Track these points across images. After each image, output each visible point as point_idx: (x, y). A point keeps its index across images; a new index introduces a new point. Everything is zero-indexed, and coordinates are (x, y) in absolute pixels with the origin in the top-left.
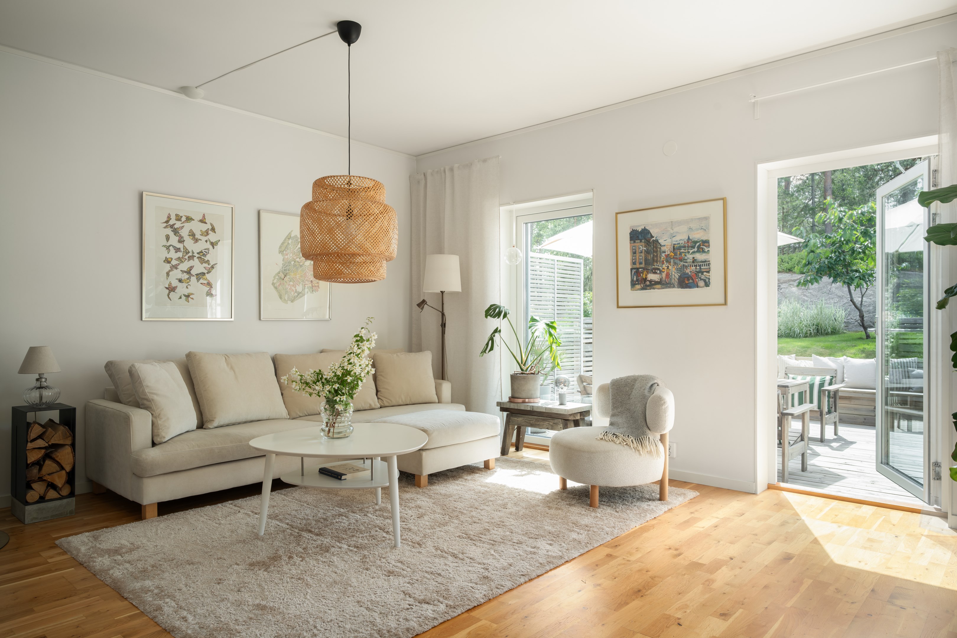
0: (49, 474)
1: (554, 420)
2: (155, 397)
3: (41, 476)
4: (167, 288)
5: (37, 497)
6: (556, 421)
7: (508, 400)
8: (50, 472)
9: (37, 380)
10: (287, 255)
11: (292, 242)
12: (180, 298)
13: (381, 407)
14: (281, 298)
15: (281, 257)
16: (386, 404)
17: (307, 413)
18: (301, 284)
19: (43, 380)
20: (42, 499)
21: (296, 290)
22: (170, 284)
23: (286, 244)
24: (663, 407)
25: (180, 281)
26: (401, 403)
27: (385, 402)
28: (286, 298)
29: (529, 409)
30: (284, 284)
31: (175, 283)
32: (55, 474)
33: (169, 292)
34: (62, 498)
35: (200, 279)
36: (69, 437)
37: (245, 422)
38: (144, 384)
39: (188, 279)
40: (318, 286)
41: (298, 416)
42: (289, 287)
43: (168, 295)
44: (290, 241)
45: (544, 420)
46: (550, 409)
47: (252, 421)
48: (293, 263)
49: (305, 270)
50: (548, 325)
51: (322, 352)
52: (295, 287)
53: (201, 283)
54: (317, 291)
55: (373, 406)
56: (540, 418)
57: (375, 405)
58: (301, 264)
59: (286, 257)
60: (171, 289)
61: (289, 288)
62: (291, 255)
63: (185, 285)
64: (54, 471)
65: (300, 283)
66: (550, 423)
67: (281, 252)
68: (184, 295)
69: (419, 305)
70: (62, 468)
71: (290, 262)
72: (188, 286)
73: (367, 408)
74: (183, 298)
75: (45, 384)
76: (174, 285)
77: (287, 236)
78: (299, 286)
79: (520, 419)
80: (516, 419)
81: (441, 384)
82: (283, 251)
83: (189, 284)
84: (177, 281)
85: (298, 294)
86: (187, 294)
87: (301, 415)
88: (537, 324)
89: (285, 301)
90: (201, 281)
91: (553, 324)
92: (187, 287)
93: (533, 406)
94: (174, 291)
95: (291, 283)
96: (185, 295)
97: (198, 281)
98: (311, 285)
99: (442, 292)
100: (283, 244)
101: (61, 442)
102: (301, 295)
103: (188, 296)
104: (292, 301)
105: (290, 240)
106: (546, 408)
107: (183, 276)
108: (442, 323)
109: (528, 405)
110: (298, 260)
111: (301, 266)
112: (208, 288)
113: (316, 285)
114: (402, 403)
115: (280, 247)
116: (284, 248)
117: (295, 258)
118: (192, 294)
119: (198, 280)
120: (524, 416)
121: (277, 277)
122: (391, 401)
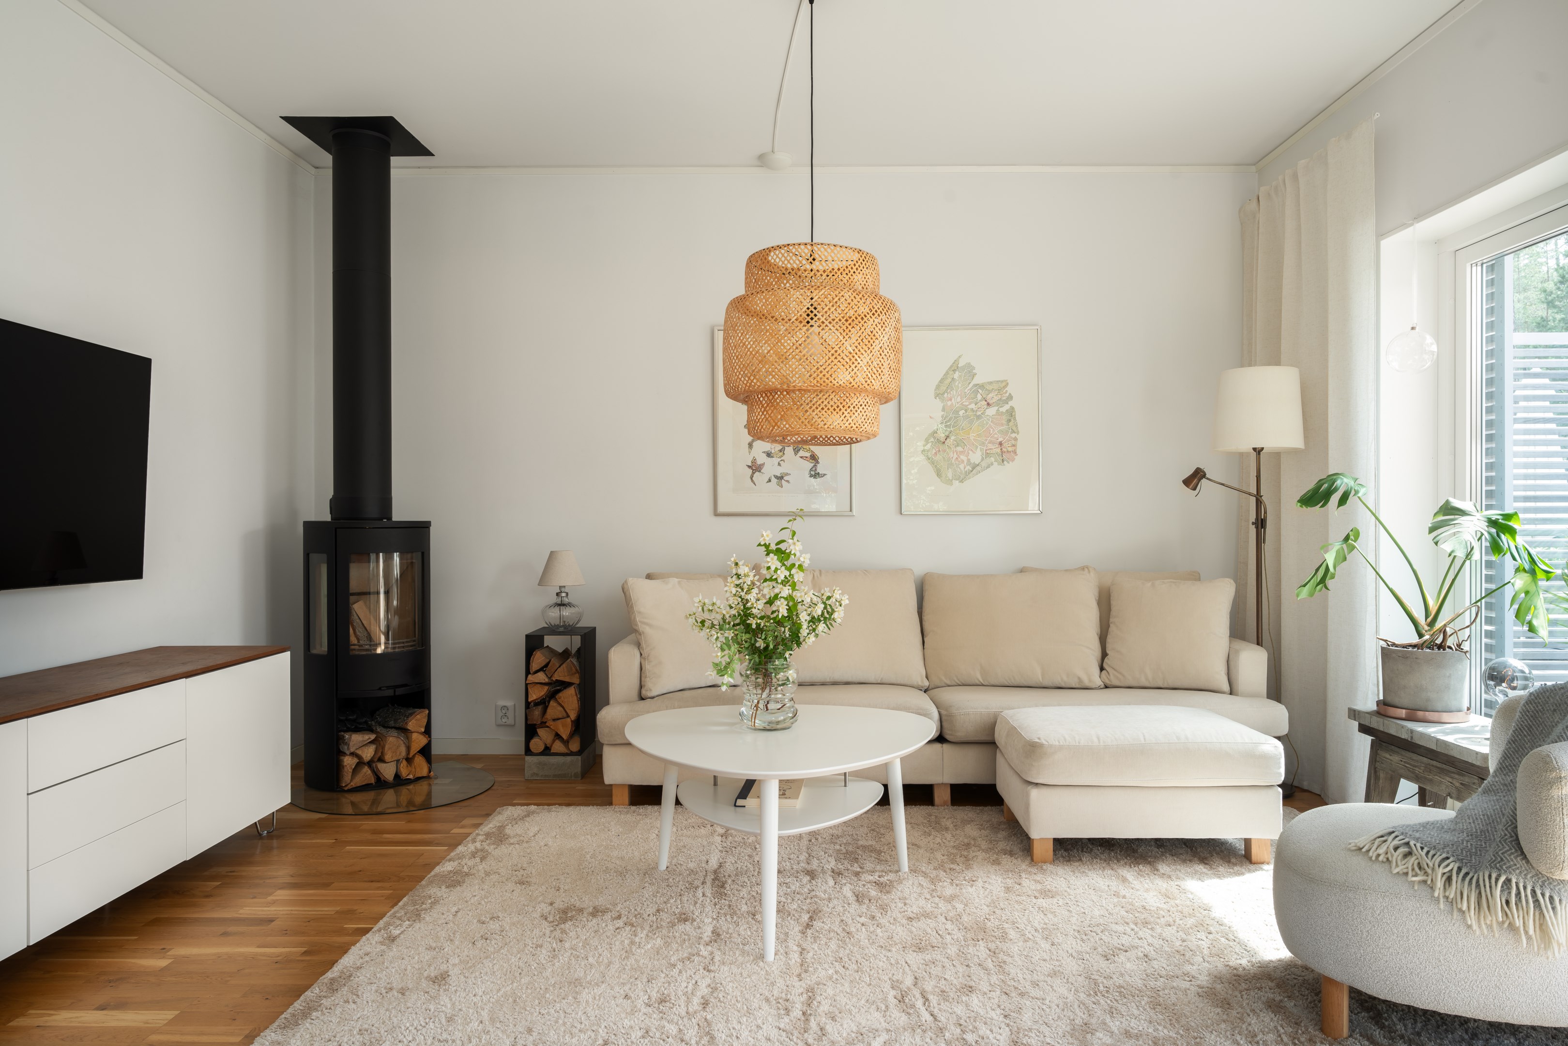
0: (554, 720)
1: (1463, 775)
2: (647, 630)
3: (545, 721)
4: (749, 467)
5: (541, 748)
6: (1466, 780)
7: (1374, 707)
8: (556, 717)
9: (557, 594)
10: (951, 400)
11: (960, 376)
12: (770, 481)
13: (1106, 687)
14: (939, 474)
15: (939, 404)
16: (1115, 682)
17: (958, 680)
18: (979, 449)
19: (564, 595)
20: (547, 751)
21: (969, 460)
22: (754, 461)
23: (949, 380)
24: (1555, 792)
25: (769, 455)
26: (1144, 683)
27: (1112, 677)
28: (950, 475)
29: (1404, 736)
30: (944, 451)
31: (761, 459)
32: (559, 721)
33: (753, 473)
34: (572, 754)
35: (799, 450)
36: (575, 673)
37: (835, 683)
38: (635, 609)
39: (780, 451)
40: (1015, 452)
41: (944, 685)
42: (955, 456)
43: (752, 478)
44: (956, 376)
45: (1442, 771)
46: (1445, 743)
47: (847, 683)
48: (961, 413)
49: (987, 423)
50: (1492, 523)
51: (1022, 571)
52: (967, 456)
53: (801, 457)
54: (1013, 460)
55: (1087, 683)
56: (1434, 763)
57: (1090, 681)
58: (979, 413)
59: (949, 403)
60: (756, 468)
61: (954, 458)
62: (959, 399)
63: (776, 460)
64: (560, 716)
65: (977, 447)
66: (1454, 782)
67: (937, 395)
68: (774, 476)
69: (1187, 482)
70: (568, 716)
71: (956, 412)
72: (782, 463)
73: (1074, 686)
74: (774, 480)
75: (566, 600)
76: (759, 462)
77: (951, 366)
78: (974, 452)
79: (1394, 759)
80: (1387, 756)
81: (1237, 652)
82: (944, 393)
83: (782, 458)
84: (765, 455)
85: (973, 468)
86: (779, 475)
87: (949, 682)
88: (1462, 520)
89: (949, 482)
90: (802, 453)
91: (1509, 520)
92: (779, 464)
93: (1412, 731)
94: (760, 471)
95: (959, 449)
96: (776, 477)
97: (796, 454)
98: (999, 450)
99: (1258, 451)
100: (942, 381)
101: (567, 679)
102: (978, 468)
103: (780, 478)
104: (961, 481)
105: (957, 372)
106: (1438, 740)
107: (773, 447)
108: (1257, 519)
109: (1403, 727)
110: (973, 406)
111: (979, 417)
112: (813, 464)
113: (1010, 449)
114: (1147, 684)
115: (938, 387)
116: (945, 388)
117: (967, 403)
118: (787, 474)
119: (796, 451)
120: (1403, 752)
121: (932, 440)
122: (1123, 676)
